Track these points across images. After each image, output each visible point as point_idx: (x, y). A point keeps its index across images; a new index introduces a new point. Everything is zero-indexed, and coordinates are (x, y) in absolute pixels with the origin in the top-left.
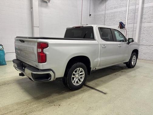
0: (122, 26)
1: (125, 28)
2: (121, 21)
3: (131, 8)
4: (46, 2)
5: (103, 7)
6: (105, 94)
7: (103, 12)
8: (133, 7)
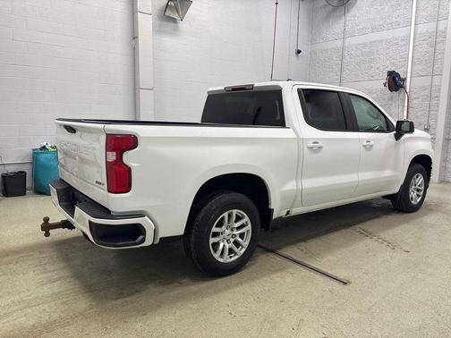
0: (395, 82)
1: (404, 88)
2: (393, 69)
3: (422, 28)
4: (174, 20)
5: (336, 27)
6: (345, 283)
7: (339, 44)
8: (431, 27)
